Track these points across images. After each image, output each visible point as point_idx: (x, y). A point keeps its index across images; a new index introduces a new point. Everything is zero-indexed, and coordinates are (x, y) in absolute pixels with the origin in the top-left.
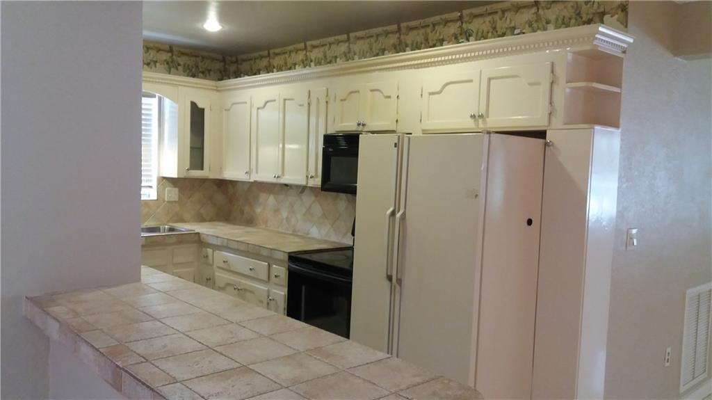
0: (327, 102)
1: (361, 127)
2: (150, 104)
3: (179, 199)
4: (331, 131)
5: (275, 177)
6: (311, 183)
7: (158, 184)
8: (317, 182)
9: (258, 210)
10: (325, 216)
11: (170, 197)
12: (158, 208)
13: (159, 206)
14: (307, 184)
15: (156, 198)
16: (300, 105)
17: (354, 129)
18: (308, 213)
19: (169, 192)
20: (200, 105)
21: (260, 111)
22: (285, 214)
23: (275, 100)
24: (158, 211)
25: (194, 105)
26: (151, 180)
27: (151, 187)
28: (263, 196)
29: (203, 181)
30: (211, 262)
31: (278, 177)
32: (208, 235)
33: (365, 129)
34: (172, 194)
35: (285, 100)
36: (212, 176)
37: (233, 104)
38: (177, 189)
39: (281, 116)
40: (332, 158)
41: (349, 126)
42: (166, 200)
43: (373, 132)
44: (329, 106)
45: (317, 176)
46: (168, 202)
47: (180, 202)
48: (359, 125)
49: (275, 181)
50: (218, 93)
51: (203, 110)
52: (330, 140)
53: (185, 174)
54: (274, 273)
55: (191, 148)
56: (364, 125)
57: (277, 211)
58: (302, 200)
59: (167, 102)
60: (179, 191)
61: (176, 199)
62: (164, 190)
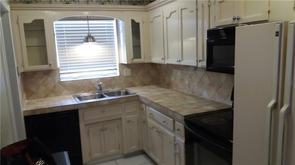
0: (209, 6)
1: (236, 21)
2: (112, 24)
3: (132, 74)
4: (212, 27)
5: (177, 61)
6: (200, 65)
7: (120, 67)
8: (204, 64)
9: (173, 79)
10: (211, 85)
11: (127, 74)
12: (121, 80)
13: (121, 79)
14: (197, 65)
15: (119, 75)
16: (191, 12)
17: (230, 23)
18: (201, 82)
19: (126, 71)
20: (137, 21)
21: (168, 19)
22: (187, 82)
23: (175, 11)
24: (121, 82)
25: (133, 21)
26: (116, 66)
27: (116, 69)
28: (174, 71)
29: (143, 64)
30: (145, 112)
31: (179, 61)
32: (142, 97)
33: (240, 22)
34: (127, 72)
35: (182, 10)
36: (146, 61)
37: (154, 18)
38: (130, 69)
39: (180, 22)
40: (214, 47)
41: (226, 21)
42: (124, 75)
43: (249, 24)
44: (211, 8)
45: (203, 60)
46: (125, 76)
47: (131, 76)
48: (234, 19)
49: (177, 63)
50: (146, 13)
51: (138, 24)
52: (212, 34)
53: (131, 62)
54: (177, 128)
55: (133, 46)
56: (238, 19)
57: (182, 80)
58: (196, 74)
59: (121, 22)
60: (131, 70)
61: (130, 75)
62: (123, 70)
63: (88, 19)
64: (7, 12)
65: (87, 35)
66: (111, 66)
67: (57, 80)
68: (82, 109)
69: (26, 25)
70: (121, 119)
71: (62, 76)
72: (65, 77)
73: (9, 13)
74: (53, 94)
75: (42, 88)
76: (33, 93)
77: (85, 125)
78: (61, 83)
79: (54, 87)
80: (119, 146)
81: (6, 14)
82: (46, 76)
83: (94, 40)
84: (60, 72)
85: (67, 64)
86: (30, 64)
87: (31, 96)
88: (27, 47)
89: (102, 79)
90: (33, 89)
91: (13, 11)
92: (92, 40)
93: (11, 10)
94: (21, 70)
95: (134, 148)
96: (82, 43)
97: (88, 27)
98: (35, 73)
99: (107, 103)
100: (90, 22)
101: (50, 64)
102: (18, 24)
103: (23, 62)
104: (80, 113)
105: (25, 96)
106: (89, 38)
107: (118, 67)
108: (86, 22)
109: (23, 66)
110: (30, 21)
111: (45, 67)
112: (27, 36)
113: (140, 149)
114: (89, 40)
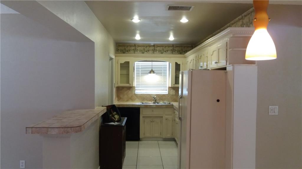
2: (167, 64)
3: (175, 94)
7: (168, 89)
12: (168, 97)
15: (168, 94)
19: (172, 92)
20: (179, 63)
25: (176, 63)
27: (167, 90)
35: (193, 60)
37: (187, 62)
38: (174, 91)
39: (193, 65)
42: (171, 94)
50: (185, 58)
51: (180, 65)
53: (173, 86)
55: (175, 77)
59: (170, 64)
61: (174, 94)
62: (170, 91)
63: (152, 61)
64: (113, 59)
65: (151, 70)
66: (163, 88)
67: (133, 93)
68: (142, 108)
69: (121, 64)
70: (162, 117)
71: (136, 91)
72: (138, 92)
73: (114, 59)
74: (131, 100)
75: (126, 96)
76: (121, 98)
77: (143, 117)
78: (135, 94)
79: (132, 96)
80: (161, 133)
81: (113, 60)
82: (128, 90)
83: (154, 72)
84: (136, 89)
85: (139, 85)
86: (121, 83)
87: (120, 100)
88: (120, 74)
89: (157, 95)
90: (121, 96)
91: (117, 57)
92: (153, 72)
93: (115, 57)
94: (116, 86)
95: (169, 136)
96: (148, 74)
97: (152, 66)
98: (123, 88)
99: (155, 106)
100: (153, 63)
101: (130, 84)
102: (118, 63)
103: (118, 82)
104: (141, 110)
105: (117, 99)
106: (152, 71)
107: (167, 89)
108: (151, 63)
109: (118, 84)
110: (123, 62)
111: (127, 85)
112: (121, 69)
113: (173, 137)
114: (151, 72)
